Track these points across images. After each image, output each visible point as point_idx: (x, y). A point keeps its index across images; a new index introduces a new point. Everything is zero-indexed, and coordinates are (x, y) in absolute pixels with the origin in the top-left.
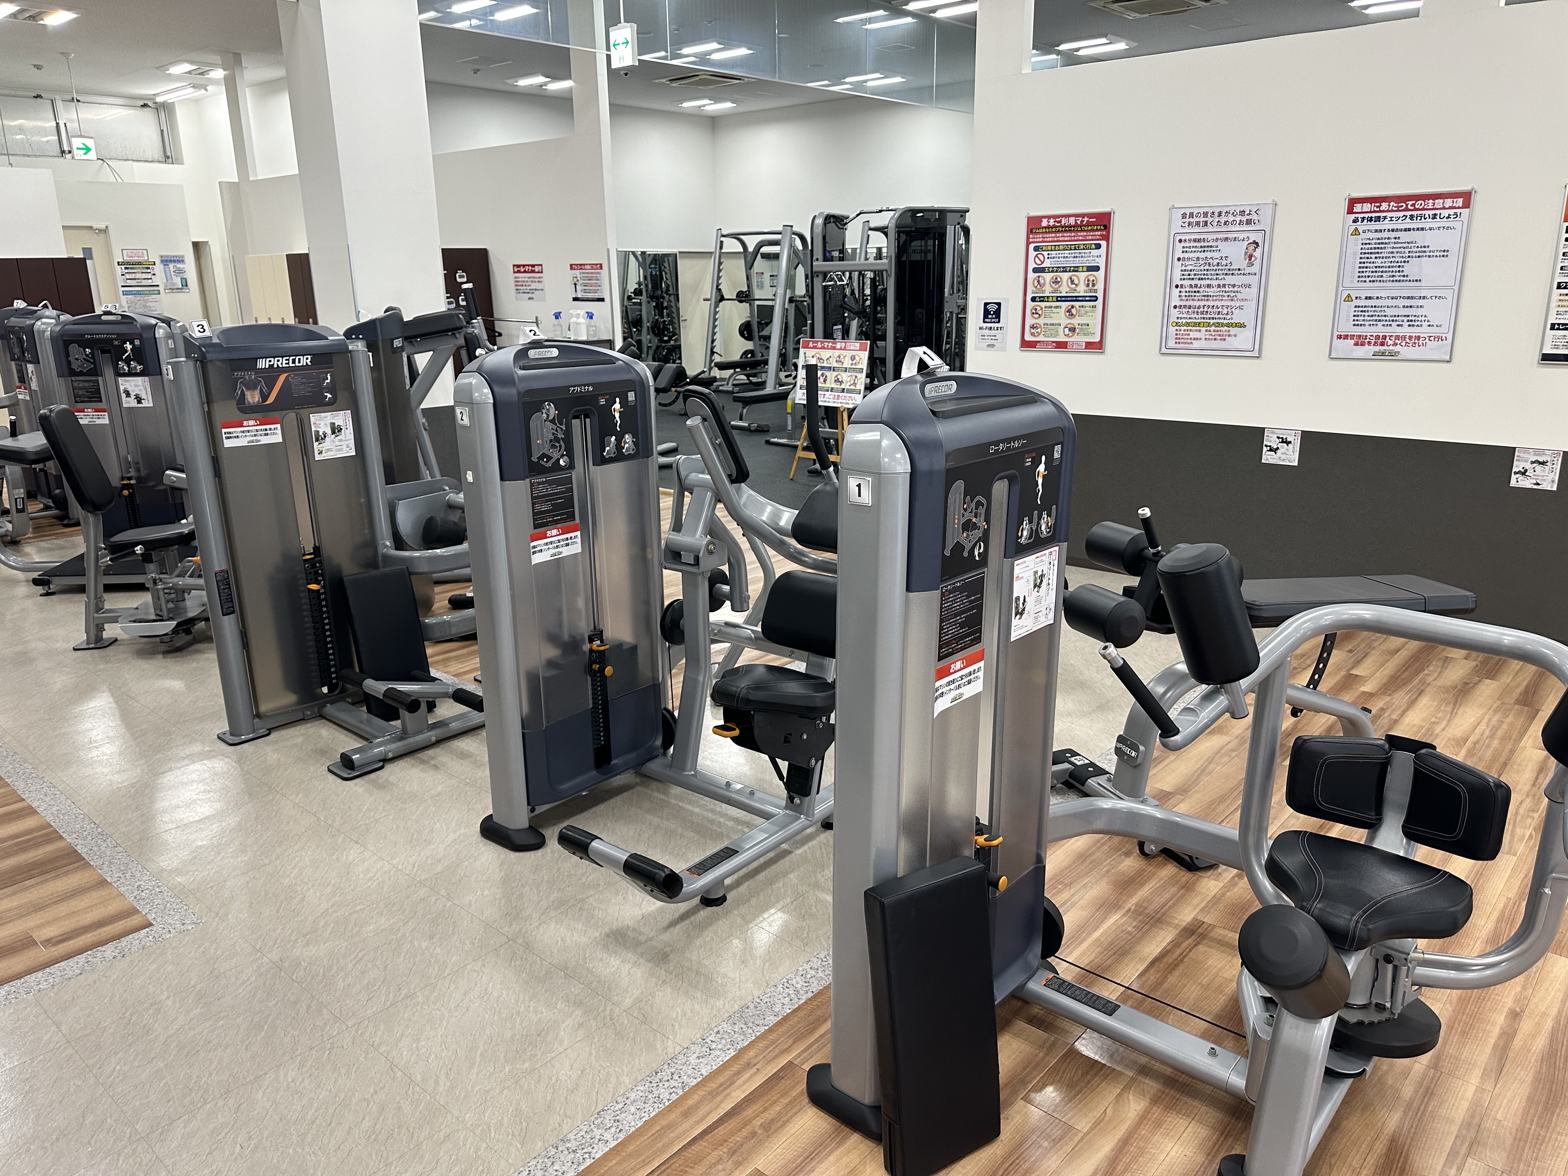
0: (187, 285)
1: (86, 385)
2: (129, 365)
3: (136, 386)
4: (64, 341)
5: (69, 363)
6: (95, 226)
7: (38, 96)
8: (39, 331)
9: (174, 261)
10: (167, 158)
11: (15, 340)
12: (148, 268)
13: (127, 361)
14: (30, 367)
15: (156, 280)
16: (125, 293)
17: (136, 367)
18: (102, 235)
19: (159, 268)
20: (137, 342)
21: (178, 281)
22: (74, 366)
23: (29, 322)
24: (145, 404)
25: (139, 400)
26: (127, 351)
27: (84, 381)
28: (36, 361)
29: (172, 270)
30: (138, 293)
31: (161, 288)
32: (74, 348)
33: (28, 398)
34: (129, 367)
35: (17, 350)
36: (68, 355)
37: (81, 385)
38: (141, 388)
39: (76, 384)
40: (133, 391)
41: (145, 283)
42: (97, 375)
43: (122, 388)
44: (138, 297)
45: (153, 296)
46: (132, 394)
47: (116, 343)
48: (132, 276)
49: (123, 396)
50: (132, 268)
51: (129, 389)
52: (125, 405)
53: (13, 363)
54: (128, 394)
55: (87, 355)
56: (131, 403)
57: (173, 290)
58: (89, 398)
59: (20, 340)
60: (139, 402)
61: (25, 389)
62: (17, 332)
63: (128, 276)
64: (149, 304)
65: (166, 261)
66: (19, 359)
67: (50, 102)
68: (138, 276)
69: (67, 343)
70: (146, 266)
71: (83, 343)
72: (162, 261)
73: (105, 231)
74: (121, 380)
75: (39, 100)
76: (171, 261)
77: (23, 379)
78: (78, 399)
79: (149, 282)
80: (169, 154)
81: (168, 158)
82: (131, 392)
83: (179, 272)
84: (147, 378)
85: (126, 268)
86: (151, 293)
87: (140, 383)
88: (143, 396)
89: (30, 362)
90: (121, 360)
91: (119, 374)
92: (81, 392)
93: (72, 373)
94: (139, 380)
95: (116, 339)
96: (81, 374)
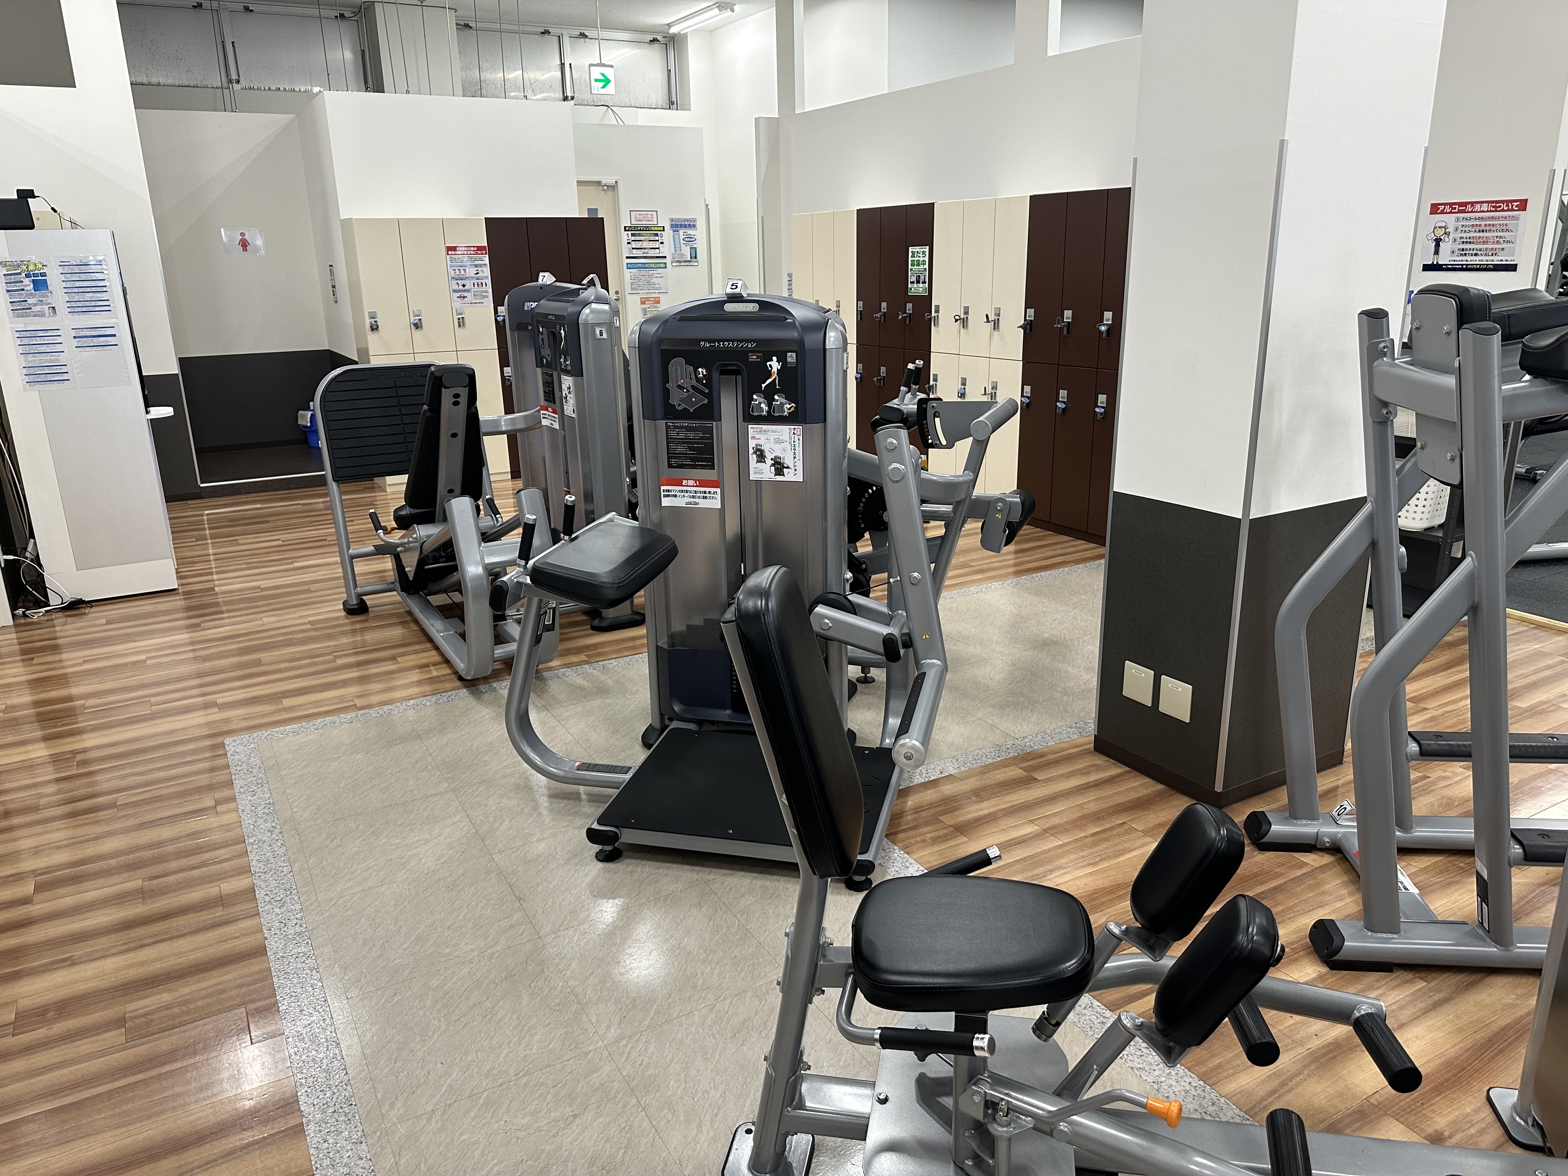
0: (696, 258)
1: (691, 435)
2: (770, 401)
3: (778, 441)
4: (663, 351)
5: (666, 393)
6: (604, 182)
7: (546, 32)
8: (586, 324)
9: (685, 226)
10: (671, 104)
11: (545, 336)
12: (657, 235)
13: (769, 396)
14: (567, 381)
15: (665, 250)
16: (630, 266)
17: (782, 404)
18: (610, 193)
19: (667, 236)
20: (791, 358)
21: (686, 252)
22: (674, 401)
23: (571, 309)
24: (789, 476)
25: (779, 467)
26: (769, 375)
27: (688, 429)
28: (577, 371)
29: (682, 237)
30: (644, 266)
31: (668, 261)
32: (678, 367)
33: (556, 426)
34: (770, 405)
35: (546, 352)
36: (665, 379)
37: (682, 436)
38: (787, 445)
39: (673, 434)
40: (772, 450)
41: (652, 253)
42: (712, 418)
43: (752, 444)
44: (643, 271)
45: (660, 270)
46: (769, 456)
47: (753, 358)
48: (638, 245)
49: (753, 458)
50: (639, 235)
51: (766, 448)
52: (753, 477)
53: (539, 370)
54: (761, 456)
55: (698, 380)
56: (761, 472)
57: (680, 262)
58: (692, 459)
59: (555, 336)
60: (779, 471)
61: (554, 412)
62: (551, 323)
63: (634, 245)
64: (654, 280)
65: (676, 226)
66: (549, 365)
67: (557, 38)
68: (645, 244)
69: (667, 356)
70: (654, 231)
71: (695, 357)
72: (672, 226)
73: (613, 187)
74: (752, 429)
75: (546, 36)
76: (681, 226)
77: (552, 396)
78: (673, 461)
79: (655, 253)
80: (674, 99)
81: (673, 103)
82: (767, 454)
83: (690, 239)
84: (799, 429)
85: (633, 235)
86: (657, 267)
87: (786, 437)
88: (788, 461)
89: (567, 373)
90: (758, 390)
91: (751, 417)
92: (680, 449)
93: (670, 413)
94: (784, 430)
95: (753, 351)
96: (684, 415)
